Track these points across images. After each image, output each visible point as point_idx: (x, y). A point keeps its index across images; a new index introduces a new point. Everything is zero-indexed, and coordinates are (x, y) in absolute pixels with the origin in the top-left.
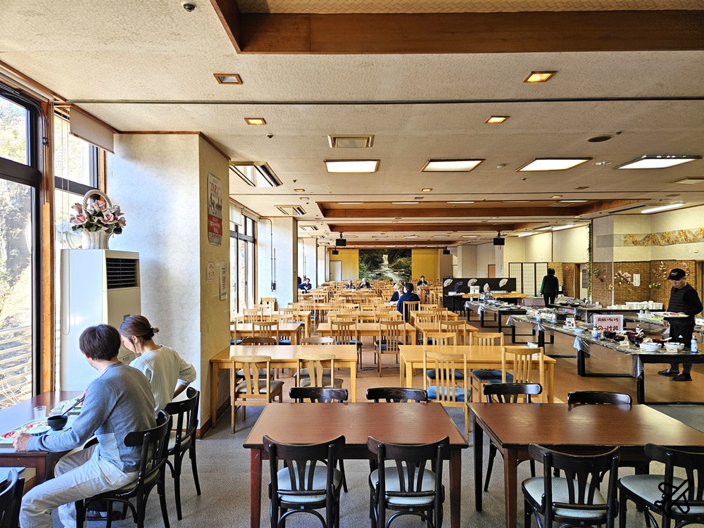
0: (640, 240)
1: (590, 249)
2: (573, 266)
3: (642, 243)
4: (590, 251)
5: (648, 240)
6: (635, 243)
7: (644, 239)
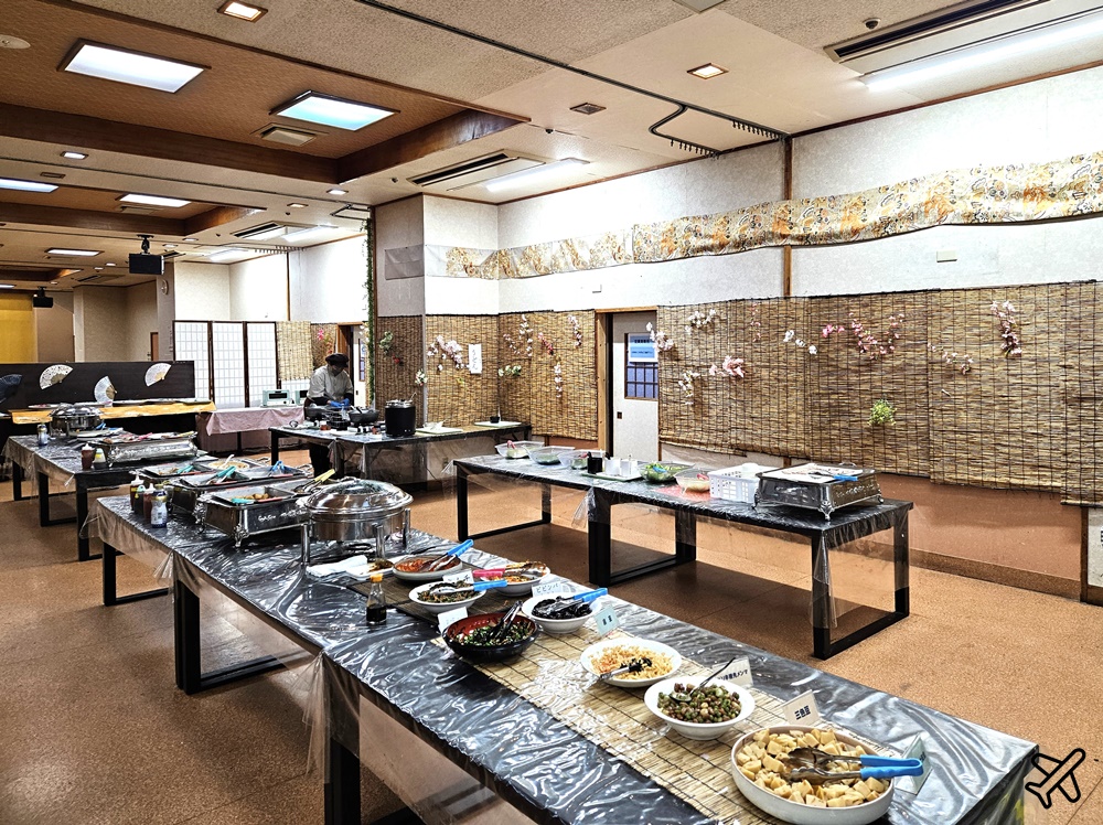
0: (478, 263)
1: (372, 285)
2: (334, 333)
3: (481, 270)
4: (370, 289)
5: (494, 266)
6: (469, 269)
7: (487, 262)
